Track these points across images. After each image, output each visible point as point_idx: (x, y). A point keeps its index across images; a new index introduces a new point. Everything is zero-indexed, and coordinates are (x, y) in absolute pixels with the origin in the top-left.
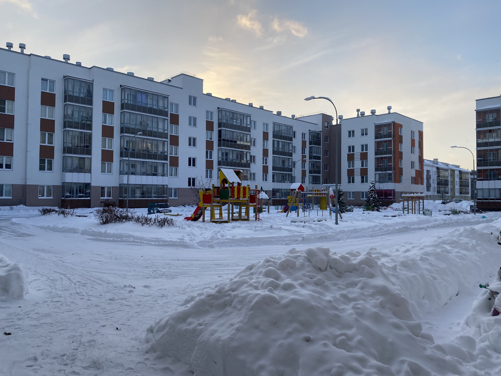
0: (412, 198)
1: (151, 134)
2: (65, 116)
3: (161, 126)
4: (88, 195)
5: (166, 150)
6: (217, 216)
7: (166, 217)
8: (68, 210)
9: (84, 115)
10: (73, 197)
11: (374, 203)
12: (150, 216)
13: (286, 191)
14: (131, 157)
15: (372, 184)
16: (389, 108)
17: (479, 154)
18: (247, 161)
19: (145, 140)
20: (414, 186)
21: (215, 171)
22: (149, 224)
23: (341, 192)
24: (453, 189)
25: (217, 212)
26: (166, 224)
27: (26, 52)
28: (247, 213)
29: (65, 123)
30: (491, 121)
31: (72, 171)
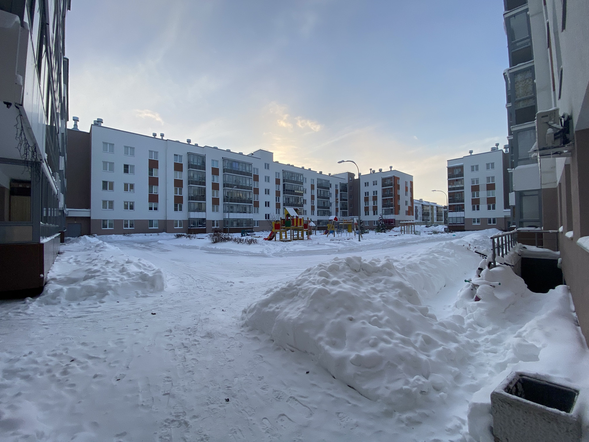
0: (407, 224)
1: (242, 187)
2: (189, 177)
3: (248, 183)
4: (205, 225)
5: (251, 197)
6: (284, 237)
7: (252, 238)
8: (192, 235)
9: (201, 177)
10: (195, 227)
11: (382, 227)
12: (242, 238)
13: (326, 221)
14: (230, 202)
15: (380, 215)
16: (391, 167)
17: (450, 195)
18: (301, 203)
19: (238, 192)
20: (408, 216)
21: (281, 210)
22: (242, 243)
23: (361, 221)
24: (432, 218)
25: (284, 235)
26: (252, 242)
27: (164, 138)
28: (303, 235)
29: (189, 181)
30: (457, 174)
31: (194, 211)
